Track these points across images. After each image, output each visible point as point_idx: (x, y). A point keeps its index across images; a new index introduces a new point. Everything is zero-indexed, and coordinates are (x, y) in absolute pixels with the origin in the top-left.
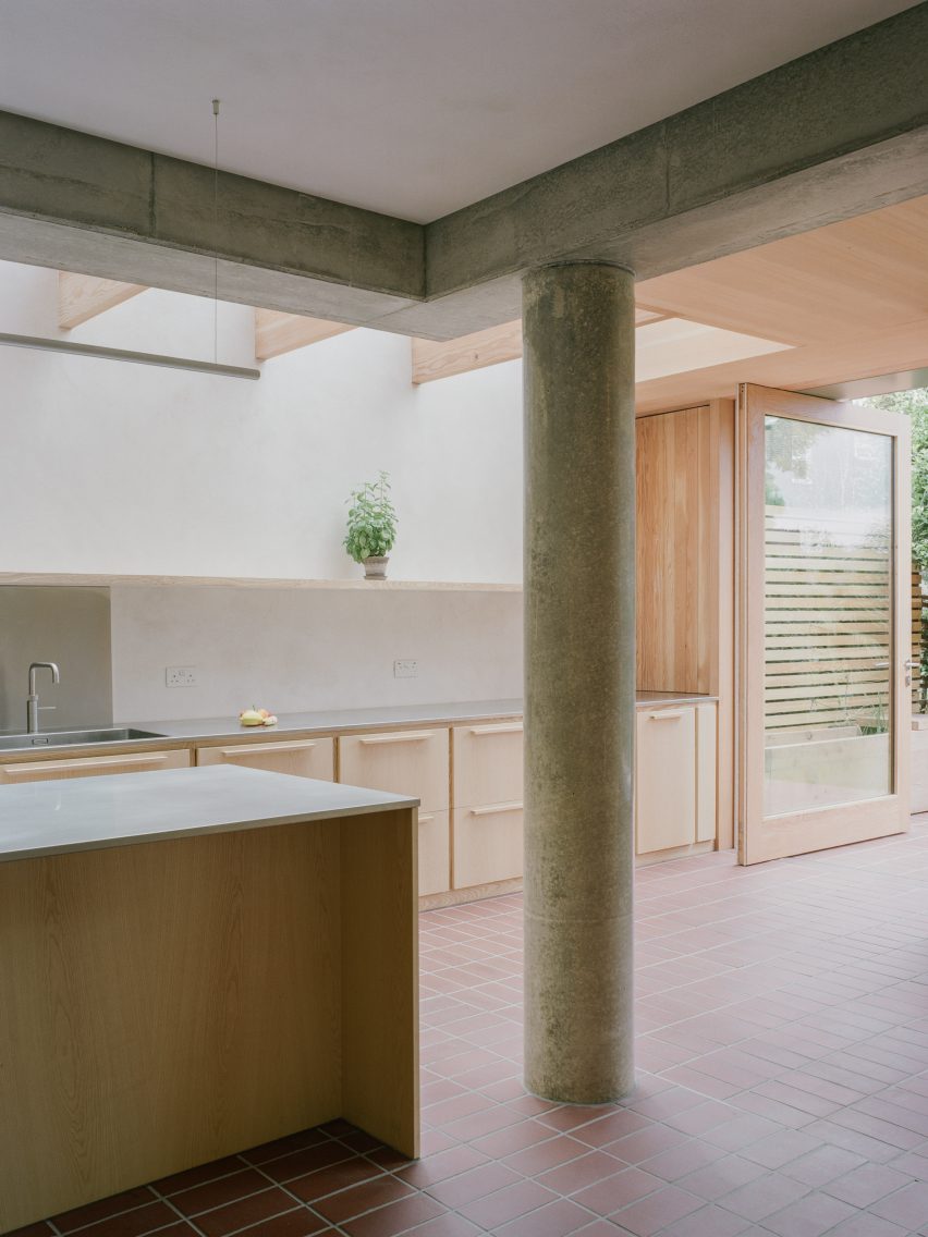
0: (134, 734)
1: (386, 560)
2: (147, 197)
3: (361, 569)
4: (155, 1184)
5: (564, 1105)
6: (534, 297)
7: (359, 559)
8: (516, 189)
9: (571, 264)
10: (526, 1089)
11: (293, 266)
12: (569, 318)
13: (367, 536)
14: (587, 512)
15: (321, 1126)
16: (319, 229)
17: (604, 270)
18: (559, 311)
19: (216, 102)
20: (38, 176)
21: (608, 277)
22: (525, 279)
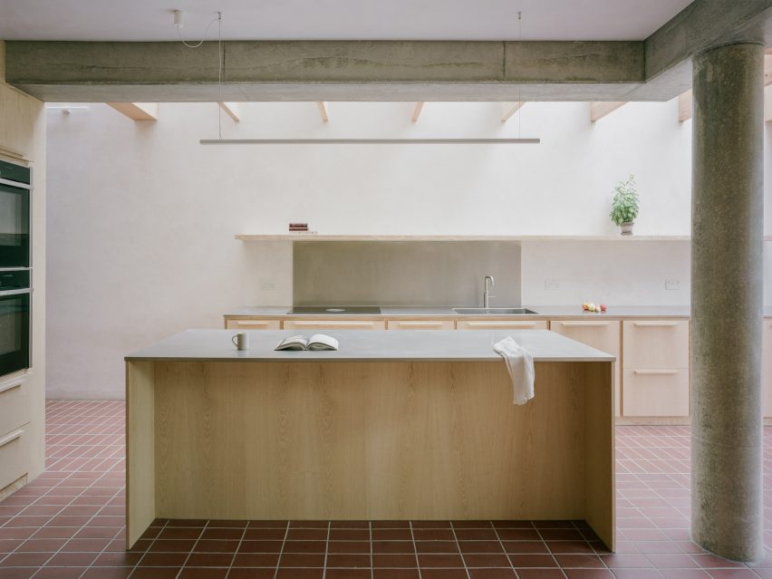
0: (528, 312)
1: (632, 224)
2: (502, 63)
3: (620, 229)
4: (493, 521)
5: (710, 553)
6: (697, 72)
7: (618, 223)
8: (686, 10)
9: (718, 48)
10: (691, 537)
11: (570, 80)
12: (715, 81)
13: (621, 212)
14: (725, 197)
15: (574, 521)
16: (584, 57)
17: (738, 47)
18: (709, 78)
19: (519, 13)
20: (458, 65)
21: (741, 50)
22: (693, 61)
